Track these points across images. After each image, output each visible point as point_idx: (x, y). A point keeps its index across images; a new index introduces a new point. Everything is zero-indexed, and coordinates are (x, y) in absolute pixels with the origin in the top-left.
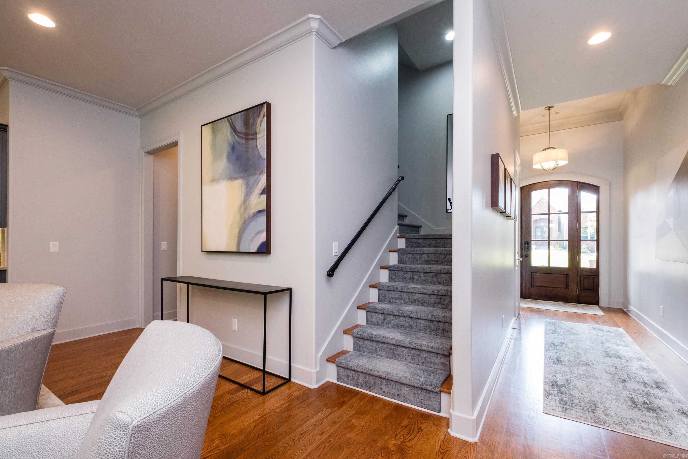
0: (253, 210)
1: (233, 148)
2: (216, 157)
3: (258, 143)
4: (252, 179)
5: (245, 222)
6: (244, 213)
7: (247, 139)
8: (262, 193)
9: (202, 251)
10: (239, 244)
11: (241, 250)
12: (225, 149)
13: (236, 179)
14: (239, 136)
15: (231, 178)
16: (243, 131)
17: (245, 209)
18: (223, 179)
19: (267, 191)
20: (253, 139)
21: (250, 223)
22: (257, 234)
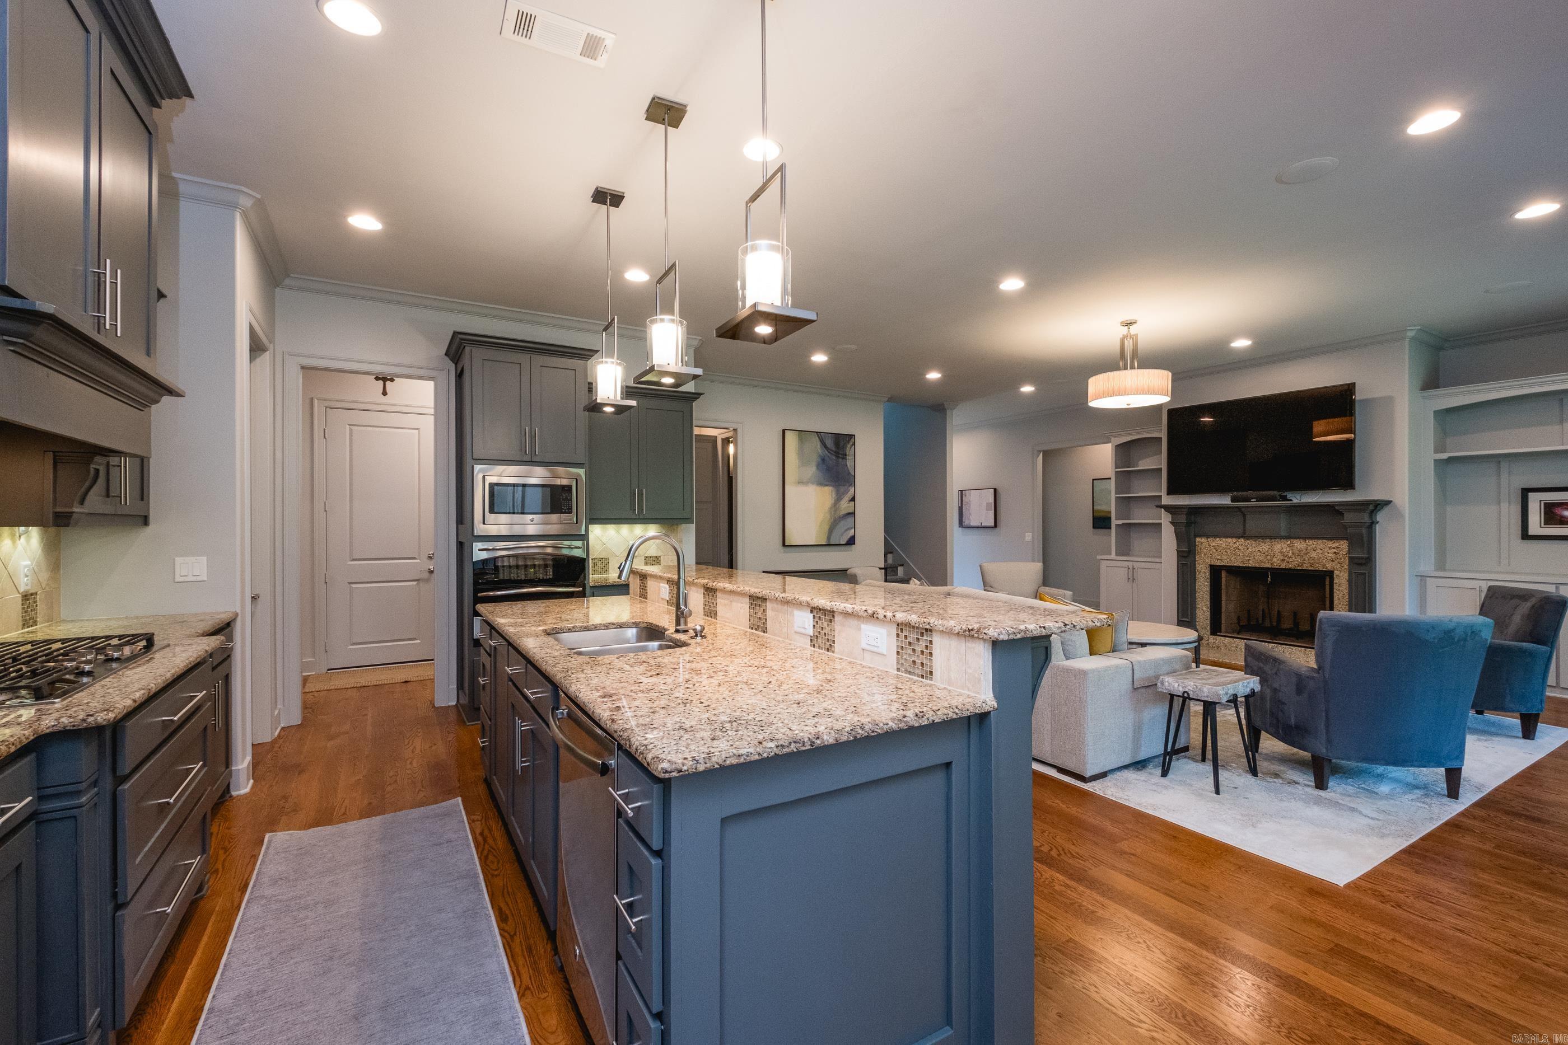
0: (843, 512)
1: (823, 460)
2: (803, 460)
3: (848, 463)
4: (842, 489)
5: (835, 521)
6: (835, 514)
7: (837, 457)
8: (851, 500)
9: (784, 545)
10: (829, 538)
11: (832, 543)
12: (815, 459)
13: (827, 485)
14: (829, 452)
15: (821, 484)
16: (834, 449)
17: (835, 511)
18: (813, 483)
19: (853, 499)
20: (843, 458)
21: (840, 521)
22: (846, 530)
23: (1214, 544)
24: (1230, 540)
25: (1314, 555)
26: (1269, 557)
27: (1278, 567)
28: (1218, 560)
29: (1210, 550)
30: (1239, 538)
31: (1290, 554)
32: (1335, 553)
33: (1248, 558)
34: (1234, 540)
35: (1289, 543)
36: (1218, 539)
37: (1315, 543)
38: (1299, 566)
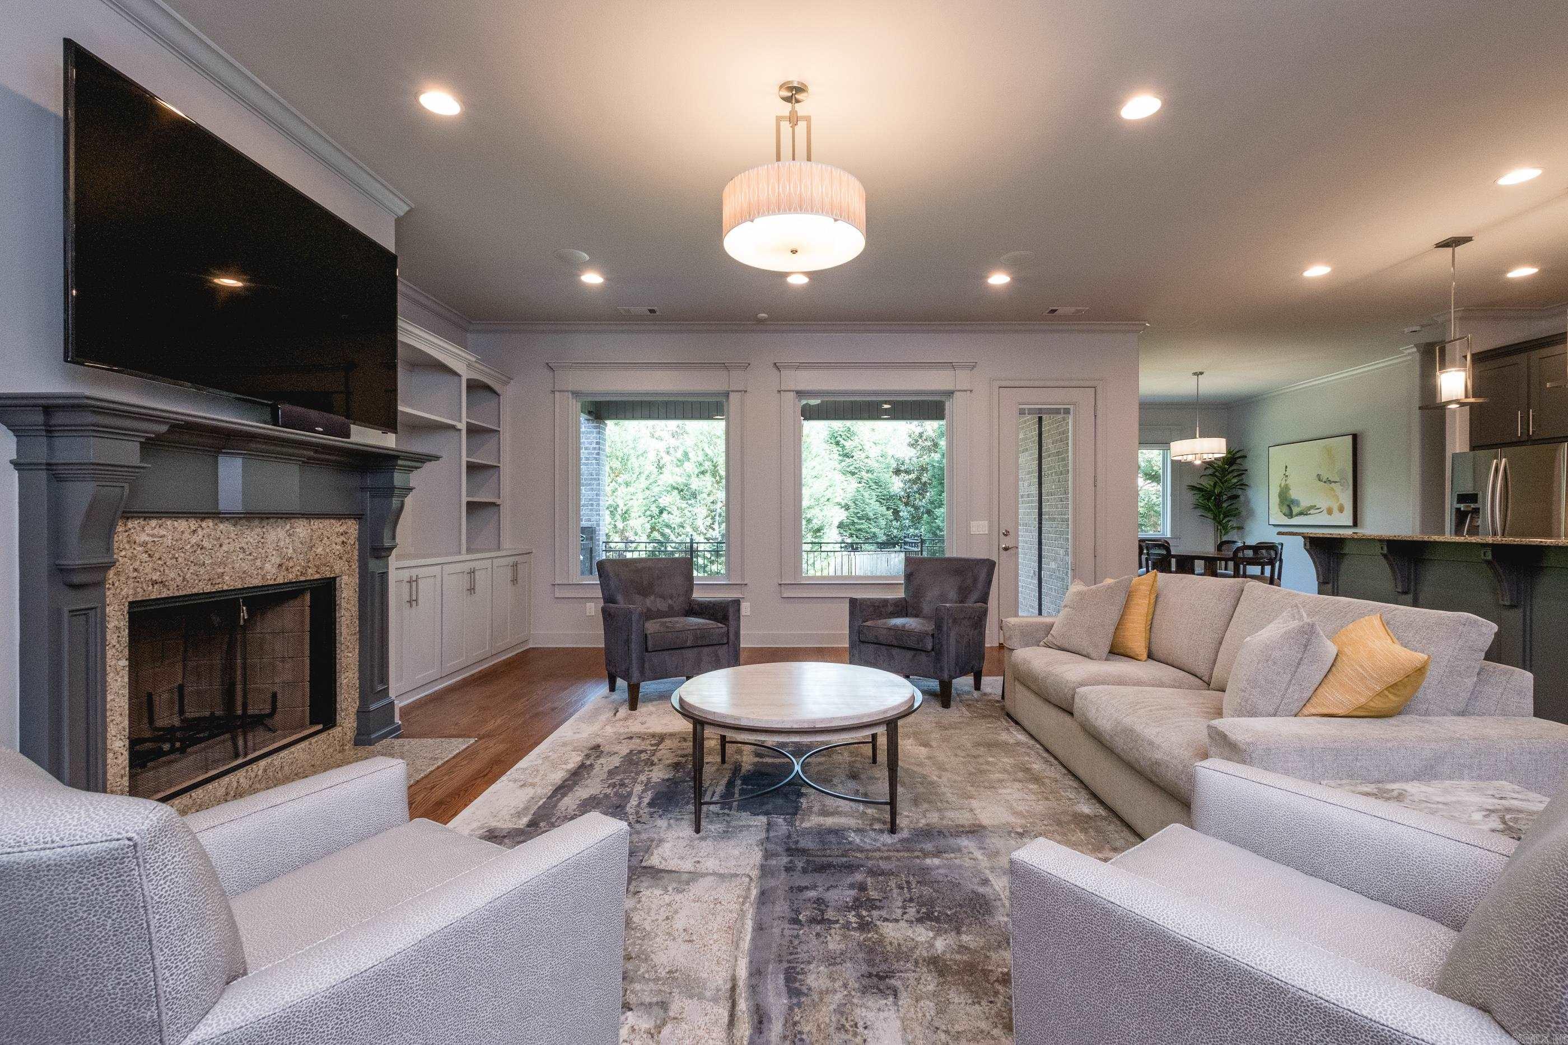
23: (143, 538)
24: (182, 524)
25: (319, 550)
26: (258, 563)
27: (272, 582)
28: (154, 583)
29: (133, 558)
30: (203, 519)
31: (291, 551)
32: (343, 542)
33: (220, 570)
34: (193, 524)
35: (288, 527)
36: (154, 523)
37: (321, 526)
38: (302, 574)
